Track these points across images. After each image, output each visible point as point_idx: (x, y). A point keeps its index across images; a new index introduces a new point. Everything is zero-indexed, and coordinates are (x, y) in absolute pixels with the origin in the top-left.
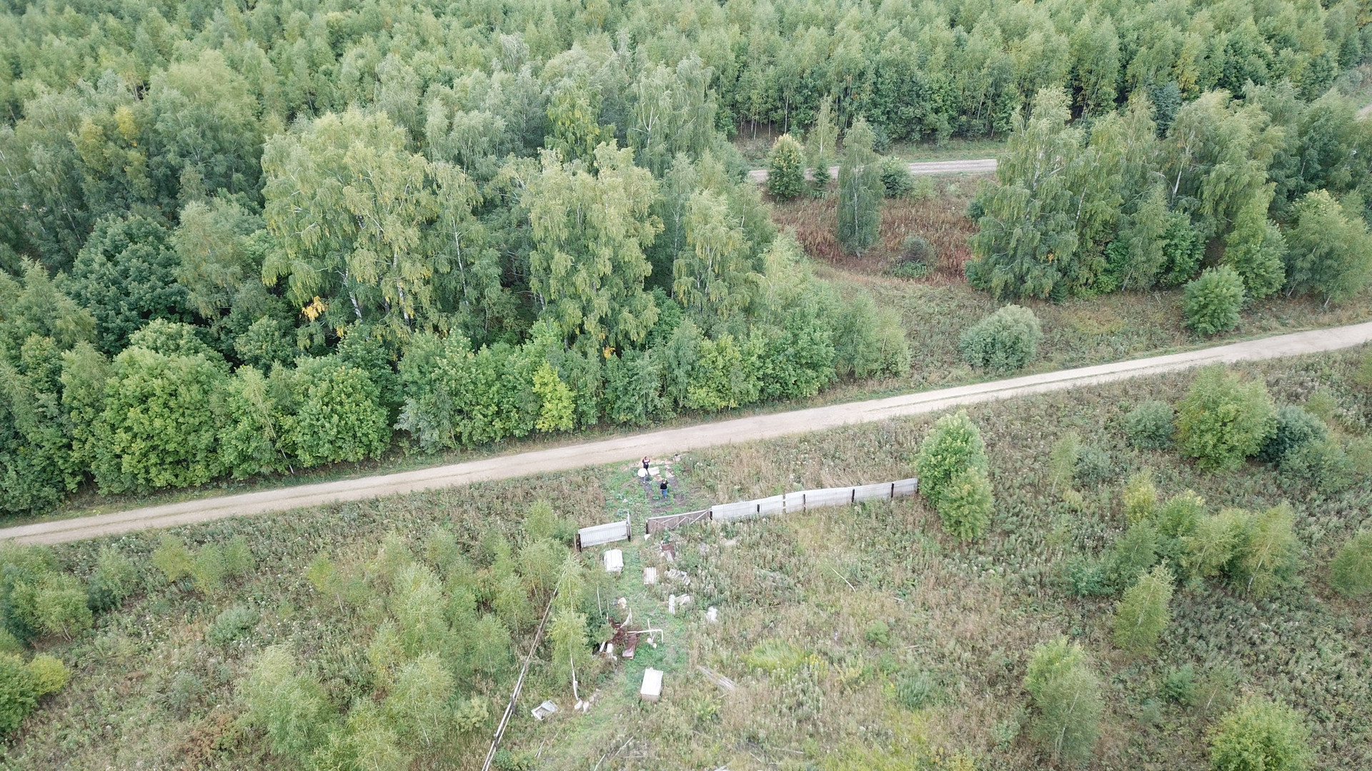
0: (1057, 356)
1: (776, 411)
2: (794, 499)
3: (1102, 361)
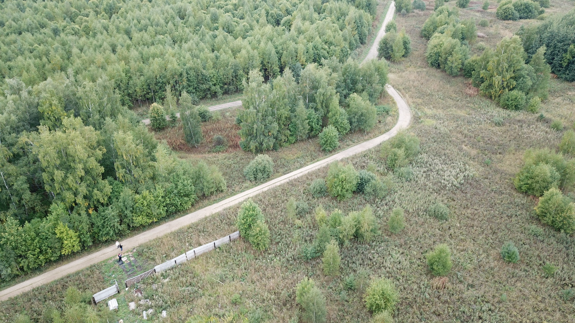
0: (281, 170)
1: (175, 218)
2: (190, 254)
3: (297, 168)
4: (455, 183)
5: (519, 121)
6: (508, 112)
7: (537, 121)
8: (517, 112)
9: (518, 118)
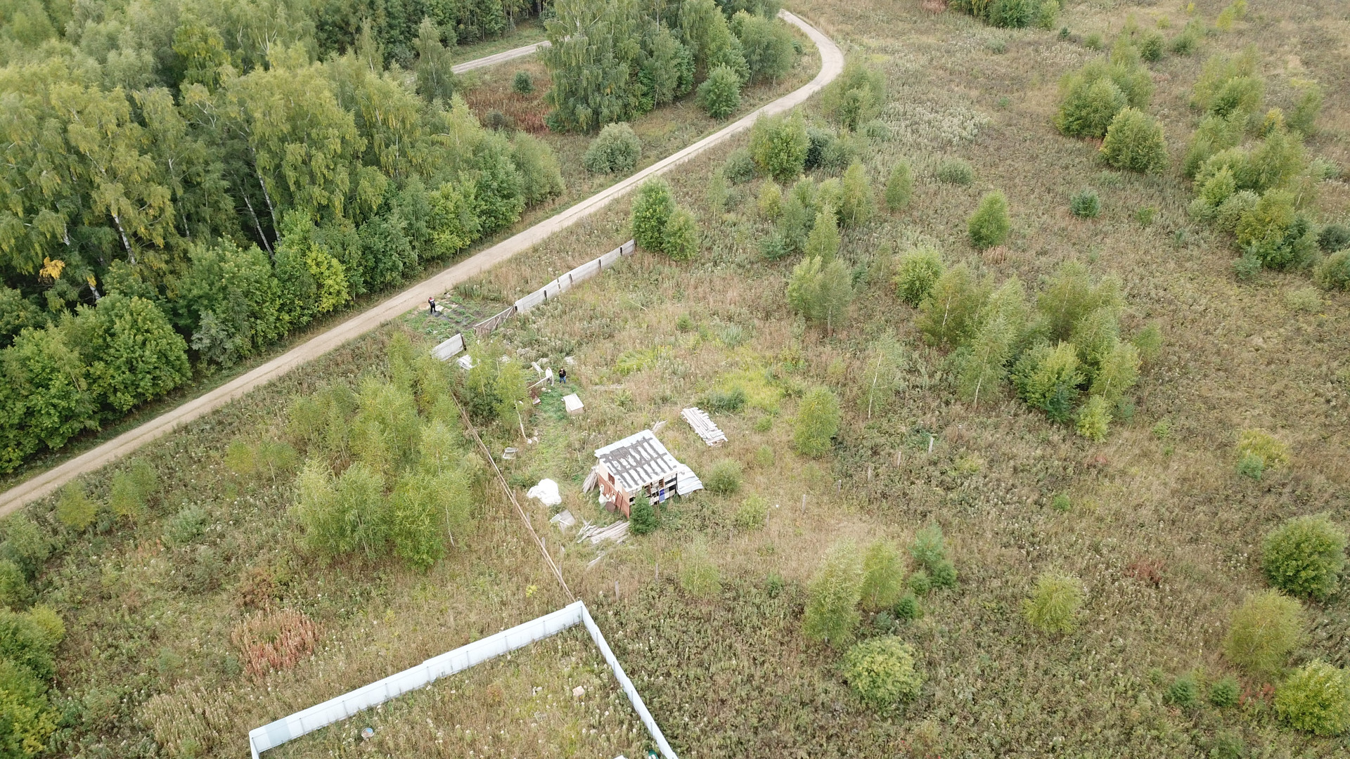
2: (564, 279)
4: (964, 134)
5: (1029, 44)
6: (1008, 31)
7: (1059, 40)
8: (1023, 31)
9: (1026, 39)
